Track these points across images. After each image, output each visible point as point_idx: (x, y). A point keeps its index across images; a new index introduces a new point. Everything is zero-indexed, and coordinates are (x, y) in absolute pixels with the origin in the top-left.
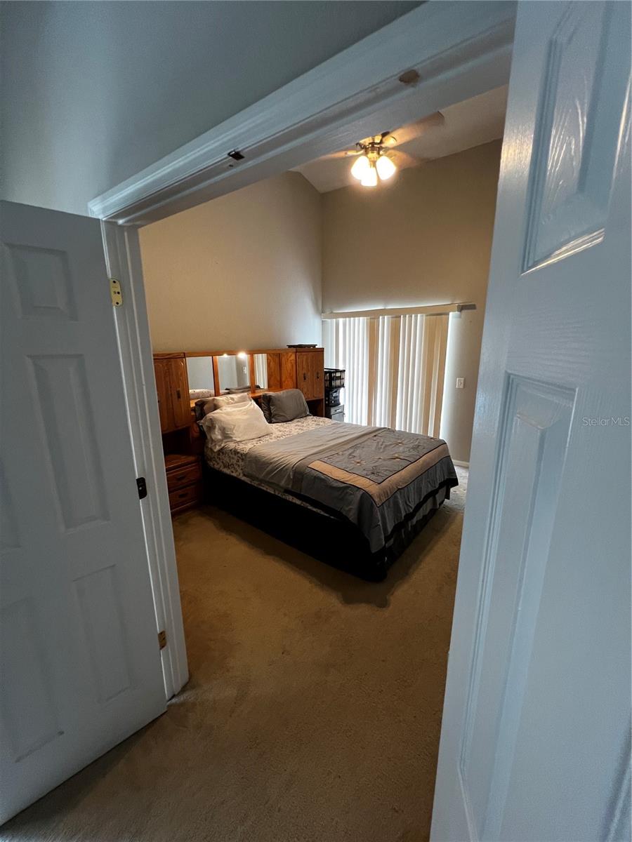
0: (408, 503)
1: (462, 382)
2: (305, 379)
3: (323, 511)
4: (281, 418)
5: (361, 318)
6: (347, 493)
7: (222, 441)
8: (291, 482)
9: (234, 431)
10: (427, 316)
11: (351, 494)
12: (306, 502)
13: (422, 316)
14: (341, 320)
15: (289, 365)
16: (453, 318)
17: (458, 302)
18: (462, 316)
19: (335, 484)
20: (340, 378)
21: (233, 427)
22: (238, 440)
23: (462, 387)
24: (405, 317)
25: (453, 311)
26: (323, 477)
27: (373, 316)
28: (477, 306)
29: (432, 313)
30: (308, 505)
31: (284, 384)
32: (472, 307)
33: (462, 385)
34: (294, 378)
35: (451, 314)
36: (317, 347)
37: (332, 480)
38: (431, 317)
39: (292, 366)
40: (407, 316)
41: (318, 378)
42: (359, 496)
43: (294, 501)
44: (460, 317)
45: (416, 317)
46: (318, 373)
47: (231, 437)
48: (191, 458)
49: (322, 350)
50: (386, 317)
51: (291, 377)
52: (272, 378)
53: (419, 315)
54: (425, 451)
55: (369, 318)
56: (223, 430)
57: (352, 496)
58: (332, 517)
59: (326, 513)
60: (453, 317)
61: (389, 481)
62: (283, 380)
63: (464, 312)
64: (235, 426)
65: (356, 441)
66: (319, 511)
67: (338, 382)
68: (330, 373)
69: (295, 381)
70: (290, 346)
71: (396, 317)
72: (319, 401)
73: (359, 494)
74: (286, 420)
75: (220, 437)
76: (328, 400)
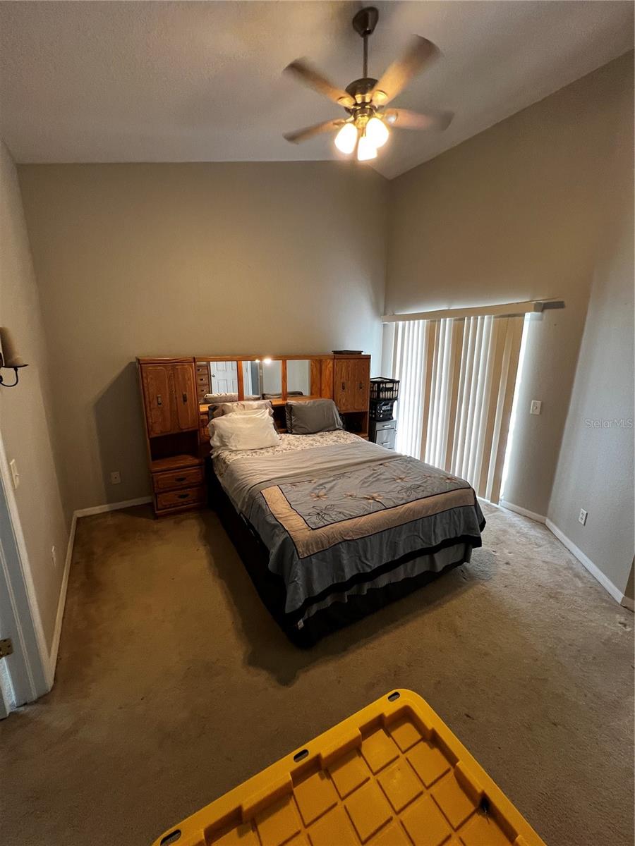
0: (363, 559)
1: (539, 405)
2: (344, 389)
4: (301, 430)
5: (421, 321)
6: (275, 532)
7: (219, 447)
8: (246, 505)
9: (231, 440)
10: (495, 317)
11: (277, 535)
13: (490, 318)
14: (401, 323)
15: (328, 372)
16: (530, 321)
17: (541, 299)
18: (545, 317)
20: (391, 389)
21: (230, 435)
22: (234, 449)
23: (537, 412)
24: (469, 319)
25: (529, 312)
27: (434, 318)
28: (566, 303)
29: (502, 314)
31: (323, 392)
32: (560, 305)
33: (539, 410)
34: (331, 387)
35: (528, 316)
36: (363, 353)
38: (501, 319)
39: (330, 372)
40: (472, 318)
41: (361, 388)
44: (541, 319)
45: (483, 319)
46: (361, 383)
47: (227, 446)
48: (197, 461)
49: (368, 357)
50: (448, 319)
51: (329, 386)
52: (314, 387)
53: (486, 317)
54: (425, 494)
55: (429, 320)
56: (221, 437)
60: (531, 319)
61: (333, 528)
62: (323, 388)
63: (546, 311)
64: (232, 434)
65: (352, 467)
67: (388, 395)
68: (379, 383)
69: (332, 390)
70: (336, 352)
71: (459, 320)
72: (361, 415)
74: (307, 432)
75: (218, 444)
76: (375, 414)
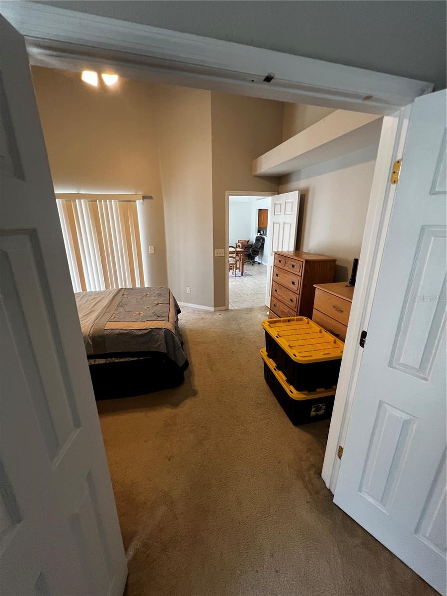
1: (153, 249)
3: (131, 357)
6: (153, 335)
8: (92, 349)
10: (118, 201)
11: (156, 335)
12: (112, 358)
13: (116, 202)
16: (139, 204)
17: (141, 193)
19: (141, 333)
23: (153, 252)
24: (100, 201)
25: (138, 199)
26: (126, 332)
27: (68, 199)
28: (153, 197)
29: (122, 200)
30: (114, 359)
32: (151, 198)
35: (138, 201)
37: (135, 331)
38: (122, 203)
40: (102, 200)
42: (163, 334)
43: (97, 363)
44: (144, 204)
45: (110, 202)
50: (82, 200)
53: (112, 200)
55: (64, 200)
57: (158, 336)
58: (141, 358)
59: (134, 357)
63: (146, 200)
66: (127, 359)
73: (162, 333)
